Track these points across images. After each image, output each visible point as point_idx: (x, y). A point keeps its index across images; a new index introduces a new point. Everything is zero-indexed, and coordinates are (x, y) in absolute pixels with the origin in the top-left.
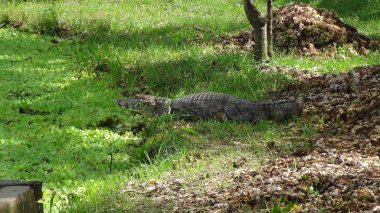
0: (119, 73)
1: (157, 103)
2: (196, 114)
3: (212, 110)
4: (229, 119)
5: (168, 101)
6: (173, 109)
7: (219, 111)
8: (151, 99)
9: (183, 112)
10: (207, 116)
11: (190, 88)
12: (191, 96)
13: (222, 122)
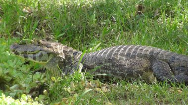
0: (15, 19)
1: (66, 56)
2: (115, 73)
3: (137, 68)
4: (159, 80)
5: (80, 55)
6: (85, 67)
7: (146, 70)
8: (59, 49)
9: (98, 71)
10: (130, 76)
11: (108, 40)
12: (108, 50)
13: (149, 83)
